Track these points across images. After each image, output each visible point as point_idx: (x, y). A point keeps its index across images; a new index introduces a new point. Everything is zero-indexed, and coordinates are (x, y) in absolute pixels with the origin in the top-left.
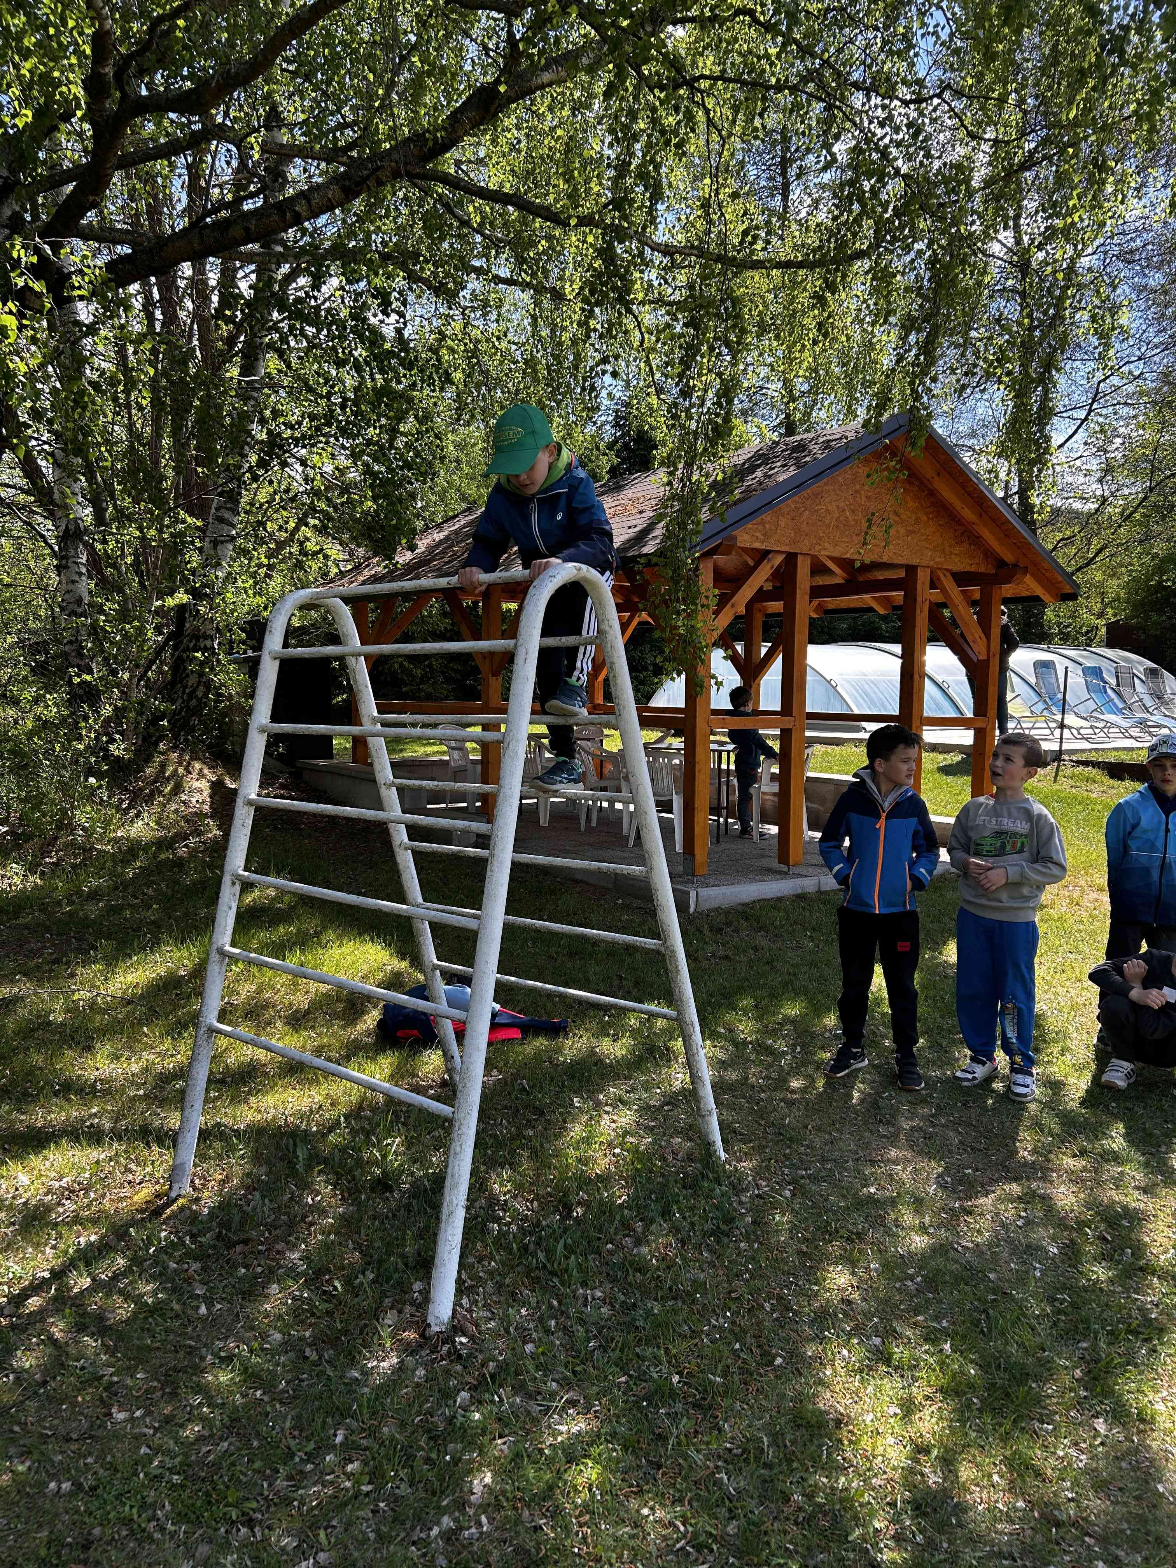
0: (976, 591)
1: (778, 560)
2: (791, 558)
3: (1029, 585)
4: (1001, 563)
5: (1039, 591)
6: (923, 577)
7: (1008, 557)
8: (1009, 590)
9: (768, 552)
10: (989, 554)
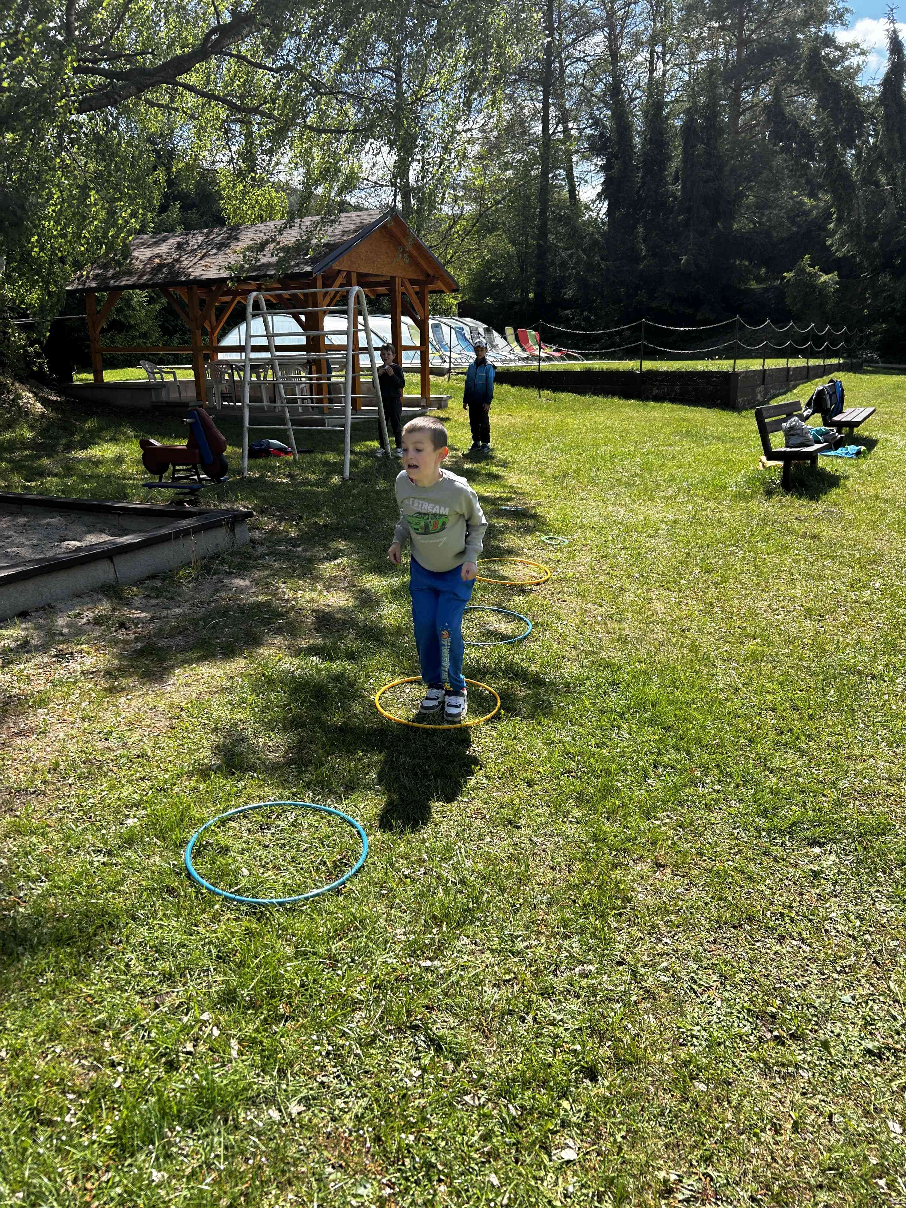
0: (417, 288)
1: (345, 274)
2: (349, 273)
3: (439, 285)
4: (428, 275)
5: (444, 289)
6: (398, 281)
7: (431, 272)
8: (431, 287)
9: (339, 271)
10: (423, 271)
